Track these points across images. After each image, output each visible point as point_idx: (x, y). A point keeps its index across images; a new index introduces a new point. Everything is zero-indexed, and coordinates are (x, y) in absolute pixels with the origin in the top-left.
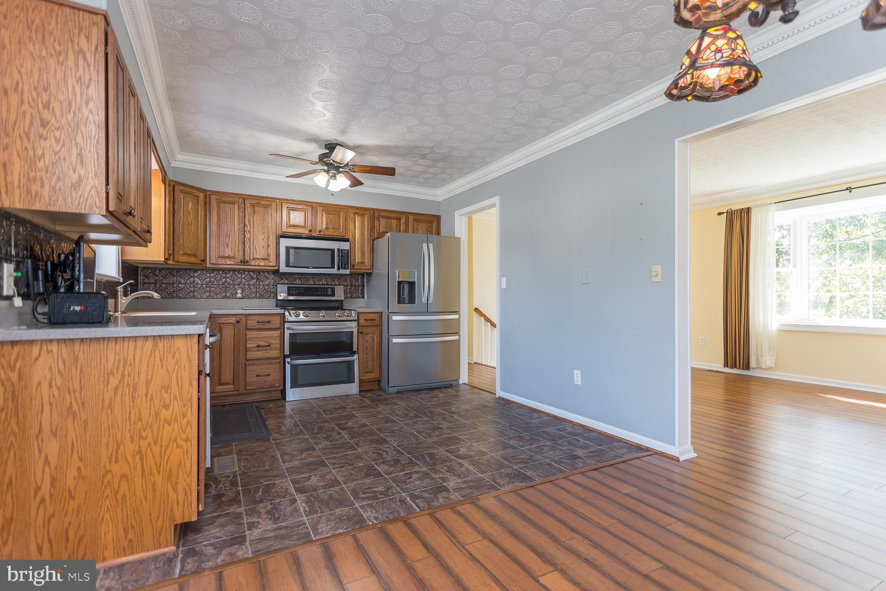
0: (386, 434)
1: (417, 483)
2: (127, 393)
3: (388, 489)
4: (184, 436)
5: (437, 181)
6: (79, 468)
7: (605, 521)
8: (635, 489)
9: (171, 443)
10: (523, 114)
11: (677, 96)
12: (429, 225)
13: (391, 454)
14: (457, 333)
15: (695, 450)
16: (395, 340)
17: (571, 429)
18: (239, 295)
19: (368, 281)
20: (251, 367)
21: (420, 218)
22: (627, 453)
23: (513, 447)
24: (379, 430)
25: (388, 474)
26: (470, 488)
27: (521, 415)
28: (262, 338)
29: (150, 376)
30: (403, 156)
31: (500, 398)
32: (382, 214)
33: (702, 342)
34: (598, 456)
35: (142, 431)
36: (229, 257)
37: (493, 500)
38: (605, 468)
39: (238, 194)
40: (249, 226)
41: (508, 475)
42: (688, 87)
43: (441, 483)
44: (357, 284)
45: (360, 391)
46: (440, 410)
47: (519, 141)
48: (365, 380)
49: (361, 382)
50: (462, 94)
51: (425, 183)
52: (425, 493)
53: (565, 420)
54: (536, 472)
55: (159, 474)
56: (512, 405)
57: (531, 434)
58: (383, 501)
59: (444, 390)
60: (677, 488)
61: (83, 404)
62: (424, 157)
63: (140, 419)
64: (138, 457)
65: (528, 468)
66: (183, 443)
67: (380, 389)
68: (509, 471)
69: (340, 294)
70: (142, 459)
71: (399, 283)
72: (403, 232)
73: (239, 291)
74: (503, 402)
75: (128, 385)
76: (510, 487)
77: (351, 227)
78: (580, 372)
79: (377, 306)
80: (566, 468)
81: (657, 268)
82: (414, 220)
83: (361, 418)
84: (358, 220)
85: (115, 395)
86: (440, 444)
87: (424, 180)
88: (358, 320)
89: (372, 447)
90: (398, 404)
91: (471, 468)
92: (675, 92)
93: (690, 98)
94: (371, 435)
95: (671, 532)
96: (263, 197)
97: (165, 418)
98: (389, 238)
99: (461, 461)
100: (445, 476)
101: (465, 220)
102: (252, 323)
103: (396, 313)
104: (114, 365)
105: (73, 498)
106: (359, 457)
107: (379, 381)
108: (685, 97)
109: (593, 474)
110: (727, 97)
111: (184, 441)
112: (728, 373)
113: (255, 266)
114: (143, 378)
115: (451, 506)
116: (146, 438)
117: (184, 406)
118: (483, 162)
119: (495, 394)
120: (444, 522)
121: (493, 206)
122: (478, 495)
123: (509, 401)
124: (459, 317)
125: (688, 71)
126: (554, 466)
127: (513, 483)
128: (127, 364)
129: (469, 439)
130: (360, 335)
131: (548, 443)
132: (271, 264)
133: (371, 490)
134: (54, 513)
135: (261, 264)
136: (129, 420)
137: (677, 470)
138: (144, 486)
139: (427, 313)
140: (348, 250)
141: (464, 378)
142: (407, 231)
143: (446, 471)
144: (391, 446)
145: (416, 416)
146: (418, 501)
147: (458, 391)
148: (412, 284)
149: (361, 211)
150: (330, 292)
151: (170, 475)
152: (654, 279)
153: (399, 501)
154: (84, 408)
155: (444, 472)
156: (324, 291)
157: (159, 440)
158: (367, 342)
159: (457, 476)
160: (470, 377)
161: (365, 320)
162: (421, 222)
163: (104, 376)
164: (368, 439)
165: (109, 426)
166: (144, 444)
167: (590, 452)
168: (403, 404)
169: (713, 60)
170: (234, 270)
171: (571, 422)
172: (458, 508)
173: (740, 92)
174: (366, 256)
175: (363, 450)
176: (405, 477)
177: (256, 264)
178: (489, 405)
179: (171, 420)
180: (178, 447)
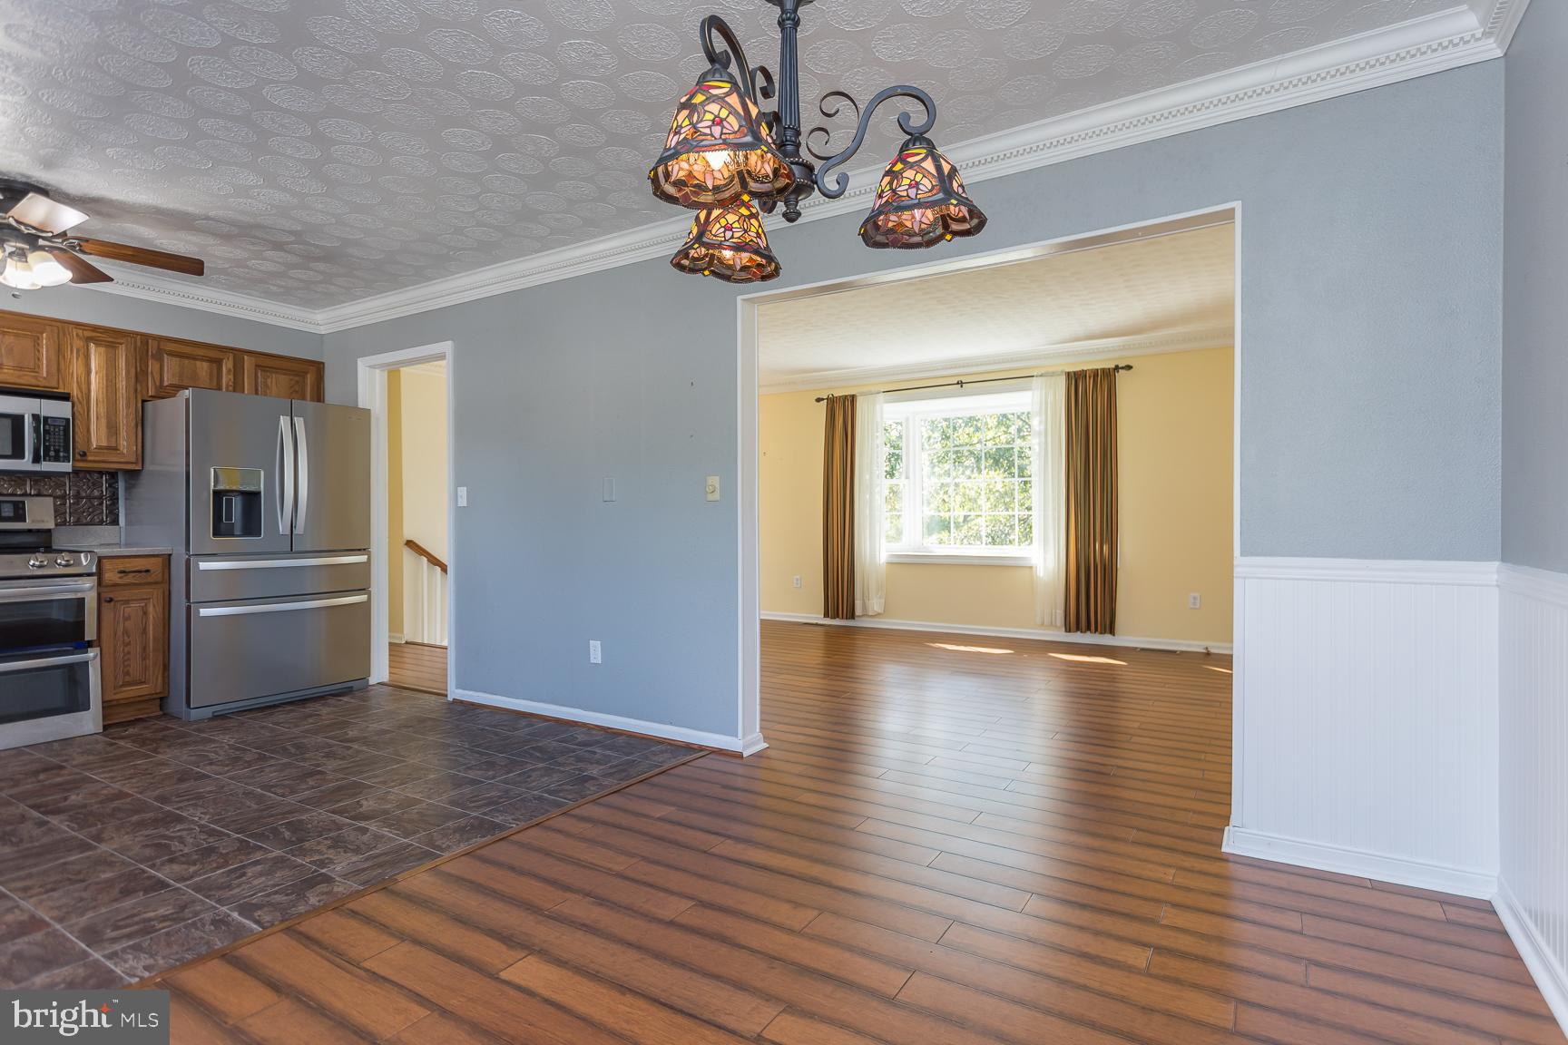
0: (180, 805)
1: (256, 882)
3: (183, 908)
5: (311, 296)
7: (620, 864)
8: (673, 808)
10: (494, 210)
11: (690, 268)
12: (297, 378)
13: (191, 841)
14: (364, 590)
15: (766, 739)
16: (204, 612)
17: (582, 736)
19: (129, 489)
21: (269, 364)
22: (670, 758)
23: (473, 782)
24: (158, 799)
25: (183, 879)
26: (380, 865)
27: (495, 726)
30: (226, 237)
31: (456, 702)
33: (797, 584)
34: (624, 770)
37: (425, 877)
38: (630, 788)
41: (461, 830)
42: (703, 259)
43: (316, 871)
44: (96, 493)
45: (105, 727)
46: (320, 740)
47: (488, 253)
48: (122, 702)
49: (107, 706)
50: (364, 152)
51: (286, 295)
52: (276, 896)
53: (574, 724)
54: (513, 814)
56: (478, 711)
57: (512, 755)
58: (168, 934)
59: (332, 701)
60: (741, 796)
62: (278, 246)
65: (499, 811)
67: (166, 715)
68: (462, 822)
71: (218, 495)
72: (227, 390)
74: (461, 708)
76: (463, 848)
78: (599, 642)
79: (156, 540)
80: (565, 799)
81: (714, 481)
82: (256, 366)
83: (107, 781)
86: (317, 802)
87: (282, 290)
88: (99, 573)
89: (142, 835)
90: (213, 741)
91: (385, 831)
92: (685, 262)
93: (706, 273)
94: (137, 812)
95: (715, 855)
98: (187, 400)
99: (363, 824)
100: (326, 856)
101: (380, 377)
103: (212, 556)
106: (105, 862)
107: (161, 699)
108: (701, 270)
109: (614, 799)
110: (749, 280)
112: (830, 626)
115: (337, 906)
118: (420, 276)
119: (446, 696)
120: (318, 936)
121: (442, 357)
122: (395, 875)
123: (472, 704)
124: (369, 559)
125: (694, 244)
126: (546, 799)
127: (468, 840)
129: (384, 783)
130: (105, 605)
131: (541, 765)
133: (136, 919)
137: (740, 770)
139: (292, 552)
141: (380, 671)
142: (237, 387)
143: (329, 848)
144: (192, 826)
145: (262, 758)
146: (256, 914)
147: (365, 699)
148: (251, 498)
149: (108, 337)
152: (710, 497)
153: (212, 924)
155: (324, 850)
158: (127, 619)
159: (353, 851)
160: (394, 670)
162: (276, 373)
164: (129, 822)
167: (610, 767)
168: (227, 739)
169: (723, 239)
171: (584, 725)
172: (351, 905)
173: (764, 278)
174: (123, 433)
175: (115, 846)
176: (228, 876)
178: (433, 716)
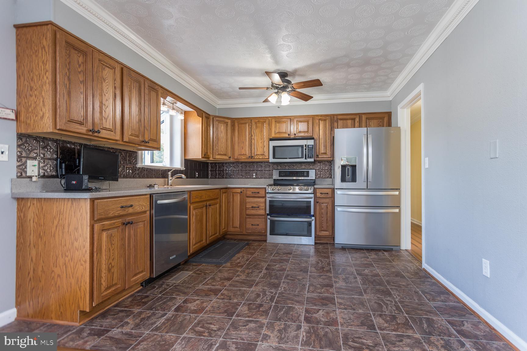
2: (61, 229)
4: (84, 259)
6: (43, 267)
9: (78, 262)
18: (254, 177)
20: (248, 219)
28: (254, 202)
29: (69, 222)
32: (340, 117)
35: (66, 252)
36: (243, 155)
39: (248, 118)
40: (254, 136)
55: (73, 278)
61: (44, 233)
63: (65, 245)
64: (64, 267)
66: (84, 263)
69: (312, 175)
70: (66, 268)
73: (254, 174)
75: (61, 225)
77: (317, 129)
84: (322, 124)
85: (56, 230)
96: (262, 117)
97: (76, 247)
102: (249, 193)
104: (56, 214)
105: (41, 282)
111: (84, 261)
113: (257, 159)
114: (67, 222)
116: (67, 257)
117: (84, 241)
128: (61, 213)
132: (266, 158)
134: (34, 287)
135: (260, 158)
136: (61, 245)
138: (67, 284)
140: (313, 145)
150: (305, 174)
151: (78, 281)
154: (45, 235)
156: (302, 174)
157: (73, 260)
161: (321, 193)
163: (52, 219)
165: (53, 246)
166: (67, 259)
170: (246, 162)
177: (258, 158)
179: (78, 248)
180: (82, 265)
